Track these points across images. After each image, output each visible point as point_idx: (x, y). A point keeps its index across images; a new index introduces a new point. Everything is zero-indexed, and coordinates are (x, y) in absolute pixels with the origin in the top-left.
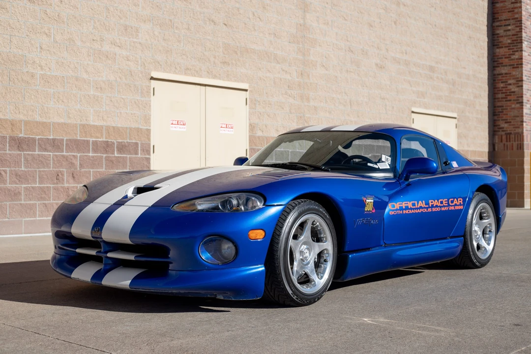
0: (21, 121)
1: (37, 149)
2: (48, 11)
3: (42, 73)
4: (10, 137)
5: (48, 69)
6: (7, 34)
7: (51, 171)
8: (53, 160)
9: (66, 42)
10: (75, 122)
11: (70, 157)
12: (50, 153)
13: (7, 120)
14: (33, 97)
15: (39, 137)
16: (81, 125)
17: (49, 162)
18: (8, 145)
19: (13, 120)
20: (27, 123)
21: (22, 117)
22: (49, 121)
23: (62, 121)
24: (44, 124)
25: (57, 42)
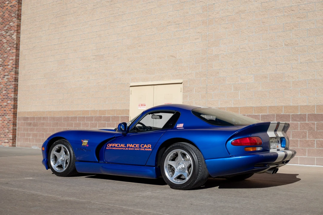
0: (282, 106)
1: (291, 120)
2: (296, 47)
3: (293, 80)
4: (277, 115)
5: (297, 78)
6: (274, 65)
7: (299, 131)
8: (300, 125)
9: (307, 61)
10: (314, 104)
11: (310, 124)
12: (298, 122)
13: (274, 106)
14: (289, 94)
15: (293, 114)
16: (317, 106)
17: (297, 127)
18: (275, 119)
19: (278, 106)
20: (286, 107)
21: (282, 104)
22: (298, 105)
23: (305, 104)
24: (294, 107)
25: (301, 63)
